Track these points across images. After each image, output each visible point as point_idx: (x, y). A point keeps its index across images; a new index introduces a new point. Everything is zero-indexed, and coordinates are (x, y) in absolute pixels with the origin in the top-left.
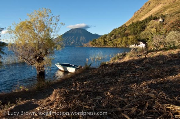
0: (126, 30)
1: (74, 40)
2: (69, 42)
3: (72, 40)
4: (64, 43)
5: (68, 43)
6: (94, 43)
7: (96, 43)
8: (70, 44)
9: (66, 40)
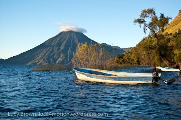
0: (169, 41)
1: (62, 55)
2: (53, 59)
3: (59, 54)
4: (44, 60)
5: (51, 59)
6: (121, 61)
7: (123, 61)
8: (55, 62)
9: (49, 55)
